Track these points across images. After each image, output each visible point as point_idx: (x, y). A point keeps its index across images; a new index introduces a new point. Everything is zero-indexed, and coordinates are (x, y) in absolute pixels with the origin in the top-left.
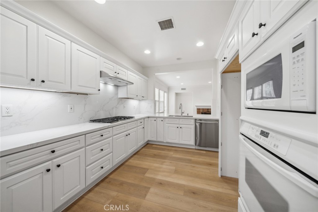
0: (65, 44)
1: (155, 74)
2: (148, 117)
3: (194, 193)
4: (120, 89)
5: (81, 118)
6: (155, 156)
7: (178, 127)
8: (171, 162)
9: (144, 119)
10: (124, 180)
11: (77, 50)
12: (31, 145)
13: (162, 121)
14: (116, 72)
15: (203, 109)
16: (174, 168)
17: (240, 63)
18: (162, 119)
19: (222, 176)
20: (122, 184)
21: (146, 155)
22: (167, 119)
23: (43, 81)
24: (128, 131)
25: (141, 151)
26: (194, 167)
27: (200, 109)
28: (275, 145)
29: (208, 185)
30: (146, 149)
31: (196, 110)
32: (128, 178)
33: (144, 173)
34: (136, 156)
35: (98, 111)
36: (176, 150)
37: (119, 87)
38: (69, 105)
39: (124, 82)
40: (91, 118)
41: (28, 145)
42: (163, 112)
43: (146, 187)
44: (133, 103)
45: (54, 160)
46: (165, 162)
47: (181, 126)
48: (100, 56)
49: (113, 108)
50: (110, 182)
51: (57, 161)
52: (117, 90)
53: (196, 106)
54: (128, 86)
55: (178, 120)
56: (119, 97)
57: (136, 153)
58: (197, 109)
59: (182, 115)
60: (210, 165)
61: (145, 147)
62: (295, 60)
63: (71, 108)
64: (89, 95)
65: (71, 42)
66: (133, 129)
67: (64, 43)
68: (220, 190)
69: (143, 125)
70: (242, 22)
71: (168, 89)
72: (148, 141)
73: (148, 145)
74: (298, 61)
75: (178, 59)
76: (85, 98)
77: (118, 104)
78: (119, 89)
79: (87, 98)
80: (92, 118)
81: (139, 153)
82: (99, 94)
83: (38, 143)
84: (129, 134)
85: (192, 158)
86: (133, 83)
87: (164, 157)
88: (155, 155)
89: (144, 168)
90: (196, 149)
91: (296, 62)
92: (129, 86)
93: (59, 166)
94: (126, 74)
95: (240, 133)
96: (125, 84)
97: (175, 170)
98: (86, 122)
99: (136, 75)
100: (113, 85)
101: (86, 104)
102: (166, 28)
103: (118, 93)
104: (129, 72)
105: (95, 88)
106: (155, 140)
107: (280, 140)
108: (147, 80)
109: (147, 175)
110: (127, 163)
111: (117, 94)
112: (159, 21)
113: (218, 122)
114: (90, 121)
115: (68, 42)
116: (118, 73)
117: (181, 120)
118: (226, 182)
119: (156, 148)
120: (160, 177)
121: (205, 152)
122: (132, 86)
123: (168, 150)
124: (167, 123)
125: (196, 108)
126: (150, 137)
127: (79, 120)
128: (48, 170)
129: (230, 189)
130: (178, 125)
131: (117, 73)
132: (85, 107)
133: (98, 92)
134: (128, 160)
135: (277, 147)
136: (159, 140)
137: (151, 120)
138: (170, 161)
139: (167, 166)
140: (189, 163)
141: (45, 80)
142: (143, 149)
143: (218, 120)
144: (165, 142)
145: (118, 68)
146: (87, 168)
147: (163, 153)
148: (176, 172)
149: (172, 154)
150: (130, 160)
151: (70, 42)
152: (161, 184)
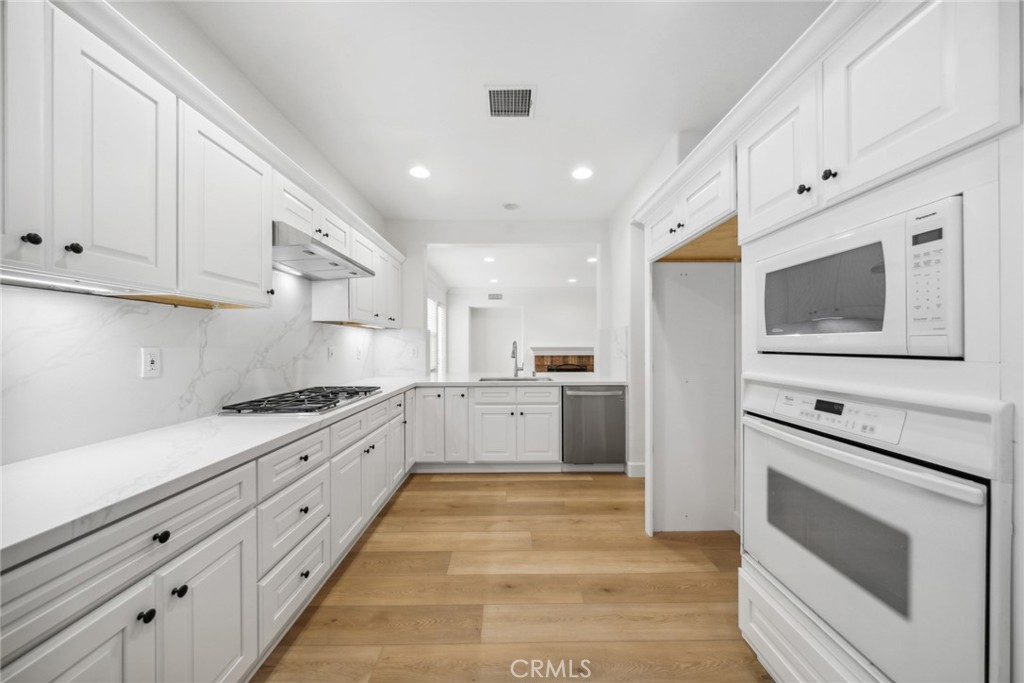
0: (156, 103)
1: (426, 246)
2: (415, 388)
3: (608, 589)
4: (316, 288)
5: (189, 401)
6: (452, 509)
7: (512, 414)
8: (510, 521)
9: (405, 393)
10: (383, 602)
11: (200, 132)
12: (83, 520)
13: (463, 395)
14: (320, 231)
15: (552, 357)
16: (527, 535)
17: (739, 244)
18: (464, 391)
19: (655, 534)
20: (382, 616)
21: (422, 511)
22: (478, 391)
23: (76, 249)
24: (368, 437)
25: (401, 500)
26: (578, 522)
27: (543, 357)
28: (864, 428)
29: (633, 561)
30: (417, 493)
31: (533, 358)
32: (395, 592)
33: (444, 567)
34: (388, 519)
35: (248, 371)
36: (510, 484)
37: (314, 284)
38: (142, 350)
39: (346, 268)
40: (223, 399)
41: (73, 522)
42: (435, 370)
43: (467, 608)
44: (355, 340)
45: (164, 572)
46: (493, 522)
47: (521, 408)
48: (274, 166)
49: (295, 359)
50: (334, 621)
51: (171, 575)
52: (308, 293)
53: (534, 349)
54: (354, 281)
55: (512, 391)
56: (314, 318)
57: (386, 510)
58: (537, 357)
59: (516, 375)
60: (616, 509)
61: (410, 486)
62: (921, 261)
63: (153, 362)
64: (217, 311)
65: (177, 98)
66: (380, 430)
67: (154, 98)
68: (662, 568)
69: (402, 415)
70: (750, 149)
71: (448, 297)
72: (416, 465)
73: (416, 480)
74: (927, 263)
75: (509, 206)
76: (202, 321)
77: (311, 342)
78: (313, 287)
79: (210, 320)
80: (226, 399)
81: (395, 508)
82: (268, 306)
83: (108, 509)
84: (373, 447)
85: (565, 500)
86: (372, 274)
87: (487, 509)
88: (453, 507)
89: (437, 553)
90: (563, 473)
91: (922, 264)
92: (360, 283)
93: (181, 592)
94: (348, 237)
95: (742, 412)
96: (346, 273)
97: (533, 541)
98: (205, 414)
99: (371, 245)
100: (299, 274)
101: (206, 345)
102: (507, 112)
103: (311, 304)
104: (356, 235)
105: (256, 285)
106: (442, 460)
107: (876, 416)
108: (402, 264)
109: (455, 570)
110: (368, 548)
111: (307, 307)
112: (492, 89)
113: (620, 393)
114: (224, 408)
115: (166, 97)
116: (327, 235)
117: (521, 391)
118: (670, 547)
119: (445, 486)
120: (497, 568)
121: (589, 478)
122: (368, 279)
123: (487, 485)
124: (478, 404)
125: (532, 355)
126: (422, 452)
127: (181, 409)
128: (148, 617)
129: (683, 561)
130: (514, 406)
131: (324, 232)
132: (201, 357)
133: (265, 299)
134: (368, 538)
135: (872, 429)
136: (453, 457)
137: (424, 397)
138: (507, 518)
139: (502, 532)
140: (560, 514)
141: (81, 245)
142: (405, 494)
143: (622, 388)
144: (471, 461)
145: (324, 218)
146: (264, 583)
147: (475, 496)
148: (538, 544)
149: (500, 495)
150: (376, 537)
151: (174, 97)
152: (509, 587)
